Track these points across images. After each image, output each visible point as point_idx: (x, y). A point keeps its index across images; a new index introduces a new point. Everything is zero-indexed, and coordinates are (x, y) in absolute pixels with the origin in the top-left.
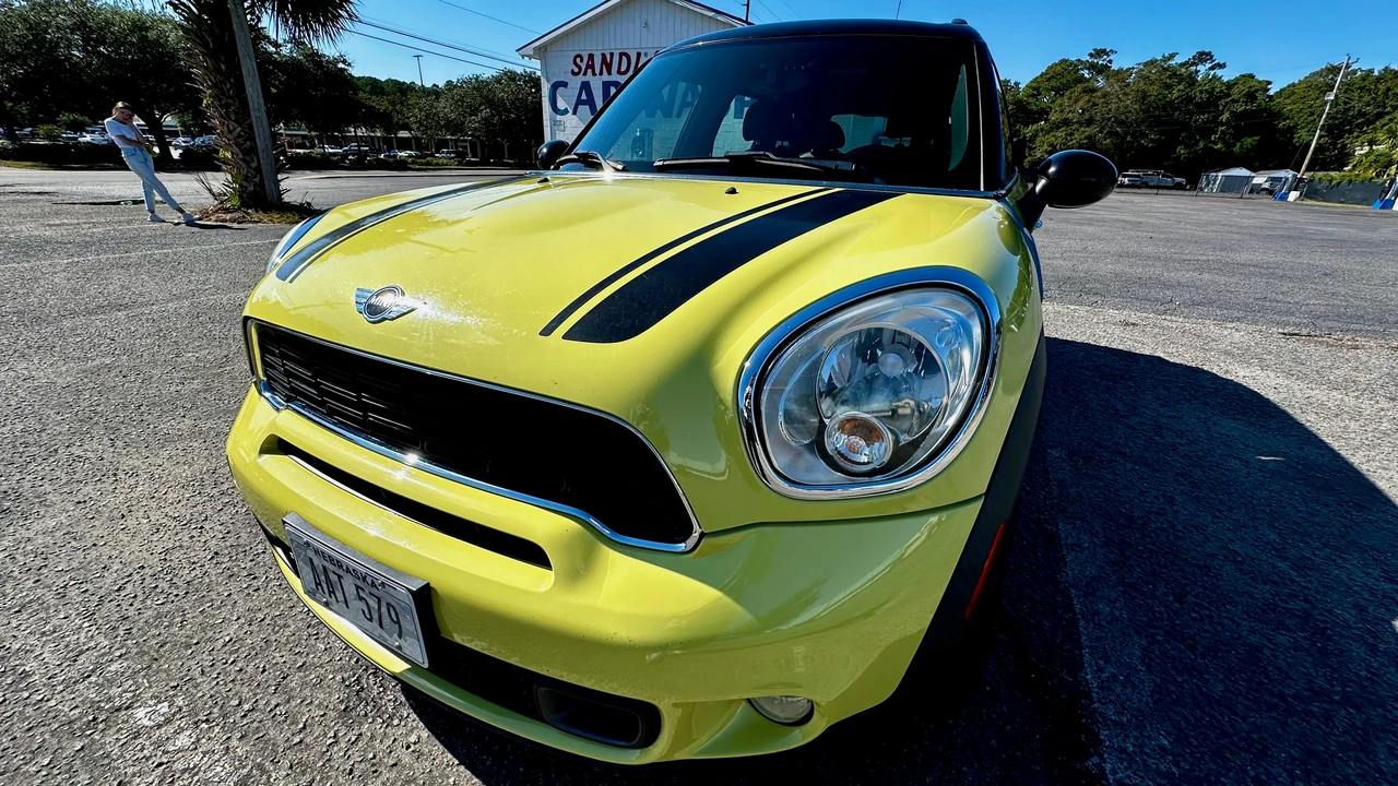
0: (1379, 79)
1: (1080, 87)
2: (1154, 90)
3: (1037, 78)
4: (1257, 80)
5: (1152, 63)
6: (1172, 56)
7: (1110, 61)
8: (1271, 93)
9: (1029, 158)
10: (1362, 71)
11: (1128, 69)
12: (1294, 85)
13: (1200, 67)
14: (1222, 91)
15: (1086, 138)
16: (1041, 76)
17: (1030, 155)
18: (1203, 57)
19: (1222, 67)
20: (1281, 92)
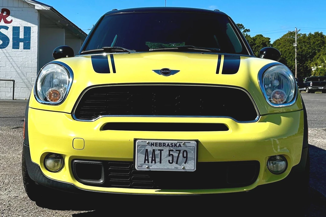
0: (309, 38)
4: (264, 38)
8: (272, 43)
10: (302, 35)
12: (278, 40)
14: (252, 42)
19: (248, 31)
20: (275, 43)
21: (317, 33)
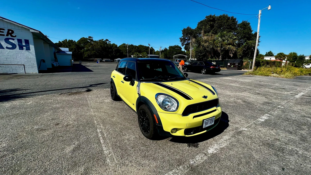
1: (89, 43)
2: (102, 45)
3: (79, 40)
4: (115, 45)
5: (100, 40)
6: (103, 39)
7: (93, 39)
8: (118, 46)
9: (84, 57)
11: (97, 41)
13: (107, 42)
14: (112, 46)
15: (94, 53)
16: (80, 40)
17: (84, 56)
18: (107, 40)
19: (110, 42)
20: (119, 46)
21: (132, 45)
